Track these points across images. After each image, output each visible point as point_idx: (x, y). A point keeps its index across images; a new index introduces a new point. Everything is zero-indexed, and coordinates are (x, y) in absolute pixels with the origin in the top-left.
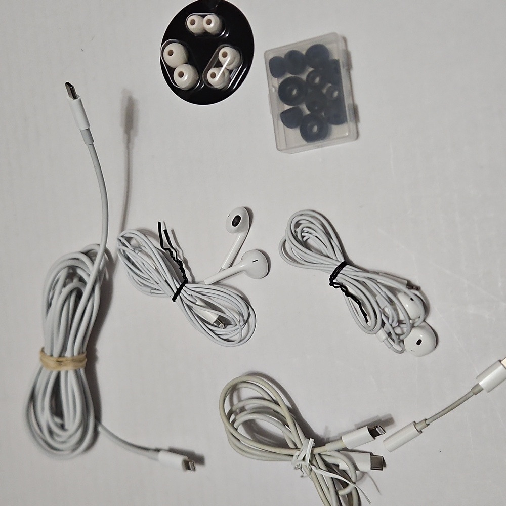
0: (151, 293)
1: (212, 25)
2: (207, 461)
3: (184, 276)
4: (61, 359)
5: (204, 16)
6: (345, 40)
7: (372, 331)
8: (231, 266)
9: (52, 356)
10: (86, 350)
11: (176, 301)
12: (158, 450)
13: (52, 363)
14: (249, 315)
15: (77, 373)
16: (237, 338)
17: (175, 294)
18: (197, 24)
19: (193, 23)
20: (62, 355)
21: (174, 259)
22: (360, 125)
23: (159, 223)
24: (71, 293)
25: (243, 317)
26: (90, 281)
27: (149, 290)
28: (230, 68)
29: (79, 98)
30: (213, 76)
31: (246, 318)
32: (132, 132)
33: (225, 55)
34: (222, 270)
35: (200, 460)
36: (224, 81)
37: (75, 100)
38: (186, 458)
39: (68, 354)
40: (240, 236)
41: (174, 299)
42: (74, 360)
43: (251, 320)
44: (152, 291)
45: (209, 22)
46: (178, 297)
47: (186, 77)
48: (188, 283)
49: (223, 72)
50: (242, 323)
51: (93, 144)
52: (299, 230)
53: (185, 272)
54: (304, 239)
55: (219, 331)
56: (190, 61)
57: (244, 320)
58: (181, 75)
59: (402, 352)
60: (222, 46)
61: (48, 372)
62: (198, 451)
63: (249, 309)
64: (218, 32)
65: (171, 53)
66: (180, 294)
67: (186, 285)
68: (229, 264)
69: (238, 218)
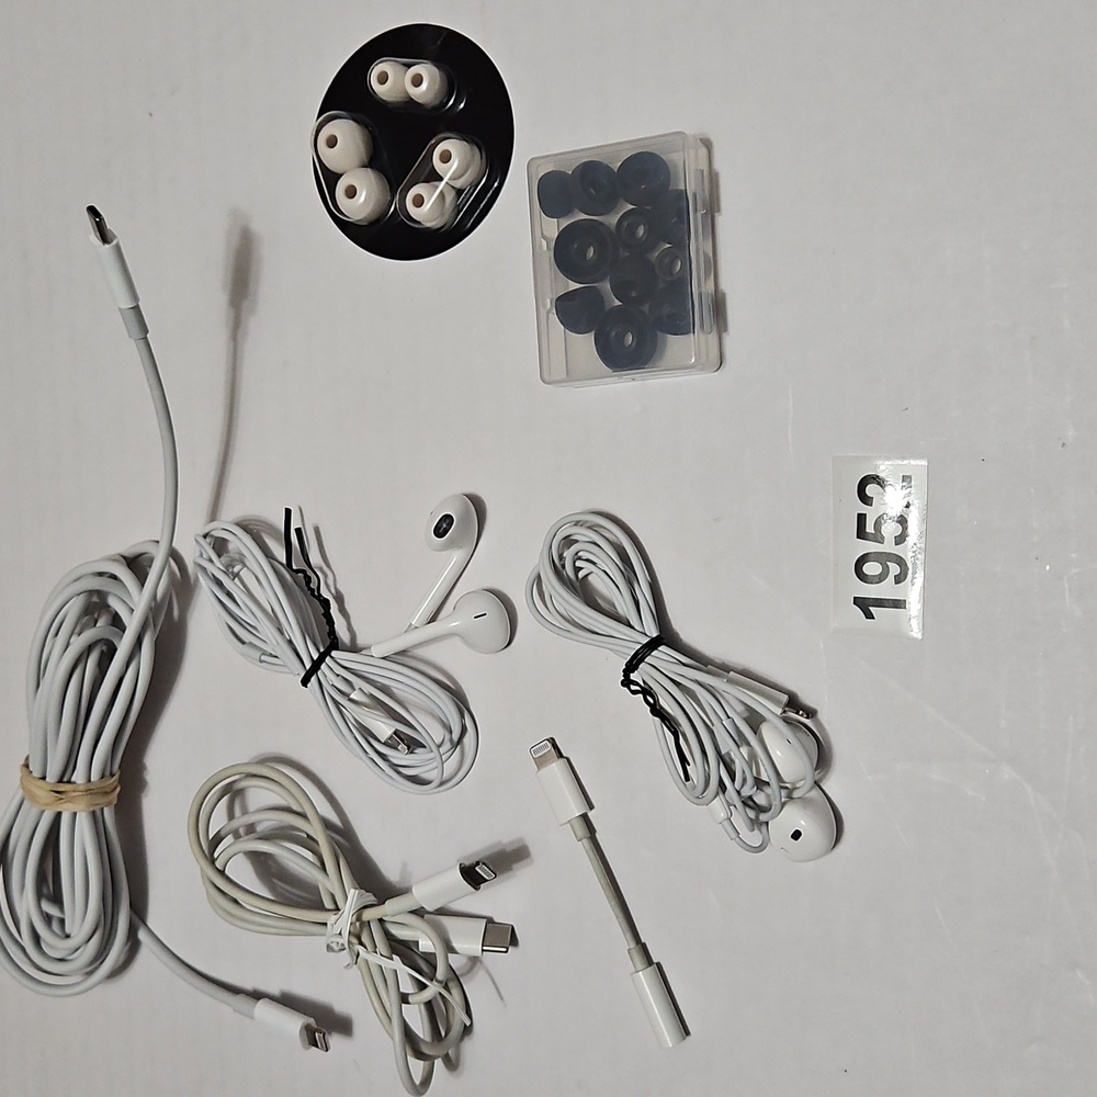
0: (261, 661)
1: (424, 86)
2: (356, 1029)
3: (332, 633)
4: (62, 787)
5: (409, 66)
6: (707, 144)
7: (699, 798)
8: (433, 619)
9: (44, 778)
10: (120, 767)
11: (309, 685)
12: (257, 996)
13: (42, 792)
14: (464, 730)
15: (96, 819)
16: (433, 775)
17: (307, 672)
18: (393, 81)
19: (383, 79)
20: (65, 779)
21: (313, 594)
22: (728, 340)
23: (288, 512)
24: (89, 649)
25: (451, 732)
26: (132, 624)
27: (257, 654)
28: (458, 184)
29: (114, 243)
30: (419, 202)
31: (456, 736)
32: (245, 304)
33: (446, 157)
34: (411, 628)
35: (343, 1026)
36: (442, 215)
37: (107, 246)
38: (311, 1021)
39: (79, 776)
40: (456, 557)
41: (305, 682)
42: (89, 791)
43: (469, 739)
44: (263, 658)
45: (417, 81)
46: (313, 679)
47: (361, 197)
48: (338, 649)
49: (441, 192)
50: (447, 746)
51: (146, 338)
52: (568, 554)
53: (334, 623)
54: (581, 574)
55: (399, 756)
56: (372, 162)
57: (451, 740)
58: (351, 192)
59: (761, 848)
60: (443, 135)
61: (35, 811)
62: (341, 1006)
63: (463, 717)
64: (437, 102)
65: (332, 142)
66: (319, 673)
67: (334, 653)
68: (429, 615)
69: (448, 519)
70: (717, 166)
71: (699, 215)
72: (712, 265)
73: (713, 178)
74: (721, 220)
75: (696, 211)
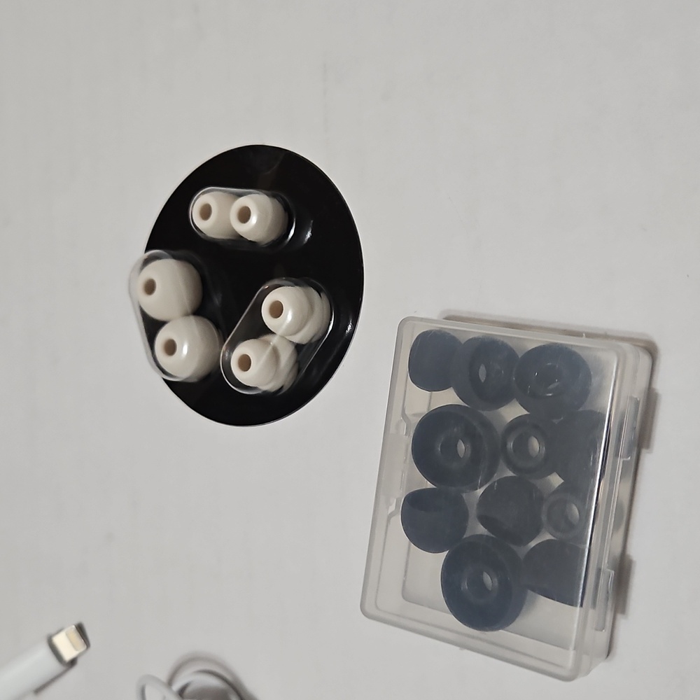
1: (254, 220)
5: (240, 195)
6: (651, 350)
18: (216, 216)
19: (206, 212)
30: (245, 363)
33: (277, 310)
45: (244, 215)
49: (275, 347)
58: (171, 348)
65: (150, 288)
70: (659, 386)
71: (620, 462)
72: (625, 518)
73: (650, 402)
74: (650, 461)
75: (616, 455)
